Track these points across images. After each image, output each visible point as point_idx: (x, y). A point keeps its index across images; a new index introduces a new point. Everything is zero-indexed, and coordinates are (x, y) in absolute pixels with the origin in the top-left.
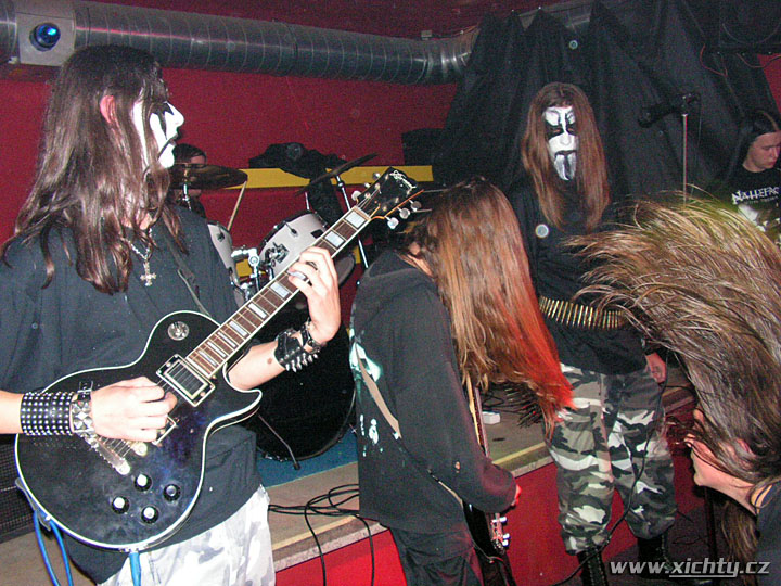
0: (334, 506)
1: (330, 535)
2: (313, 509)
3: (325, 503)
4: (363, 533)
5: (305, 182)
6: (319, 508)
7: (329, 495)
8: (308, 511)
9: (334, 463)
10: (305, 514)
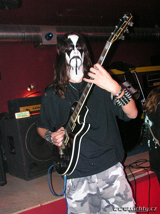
0: (137, 166)
1: (137, 174)
2: (131, 166)
3: (135, 165)
4: (147, 174)
5: (123, 73)
6: (133, 166)
7: (136, 163)
8: (130, 167)
9: (137, 153)
10: (129, 168)
